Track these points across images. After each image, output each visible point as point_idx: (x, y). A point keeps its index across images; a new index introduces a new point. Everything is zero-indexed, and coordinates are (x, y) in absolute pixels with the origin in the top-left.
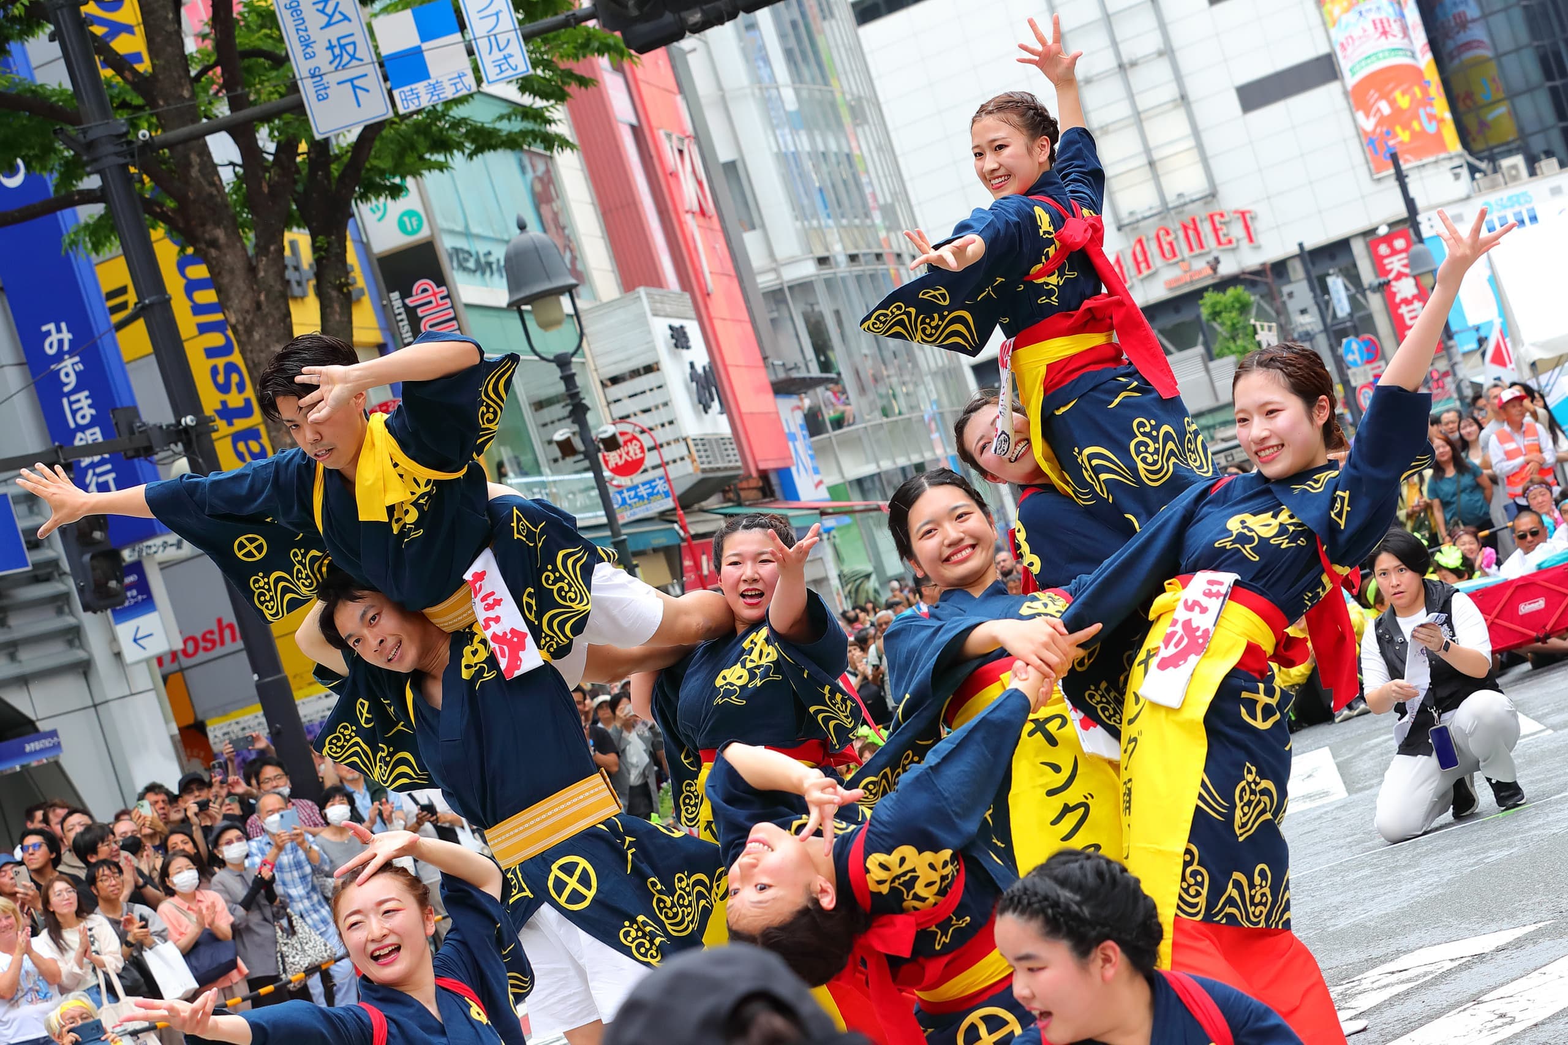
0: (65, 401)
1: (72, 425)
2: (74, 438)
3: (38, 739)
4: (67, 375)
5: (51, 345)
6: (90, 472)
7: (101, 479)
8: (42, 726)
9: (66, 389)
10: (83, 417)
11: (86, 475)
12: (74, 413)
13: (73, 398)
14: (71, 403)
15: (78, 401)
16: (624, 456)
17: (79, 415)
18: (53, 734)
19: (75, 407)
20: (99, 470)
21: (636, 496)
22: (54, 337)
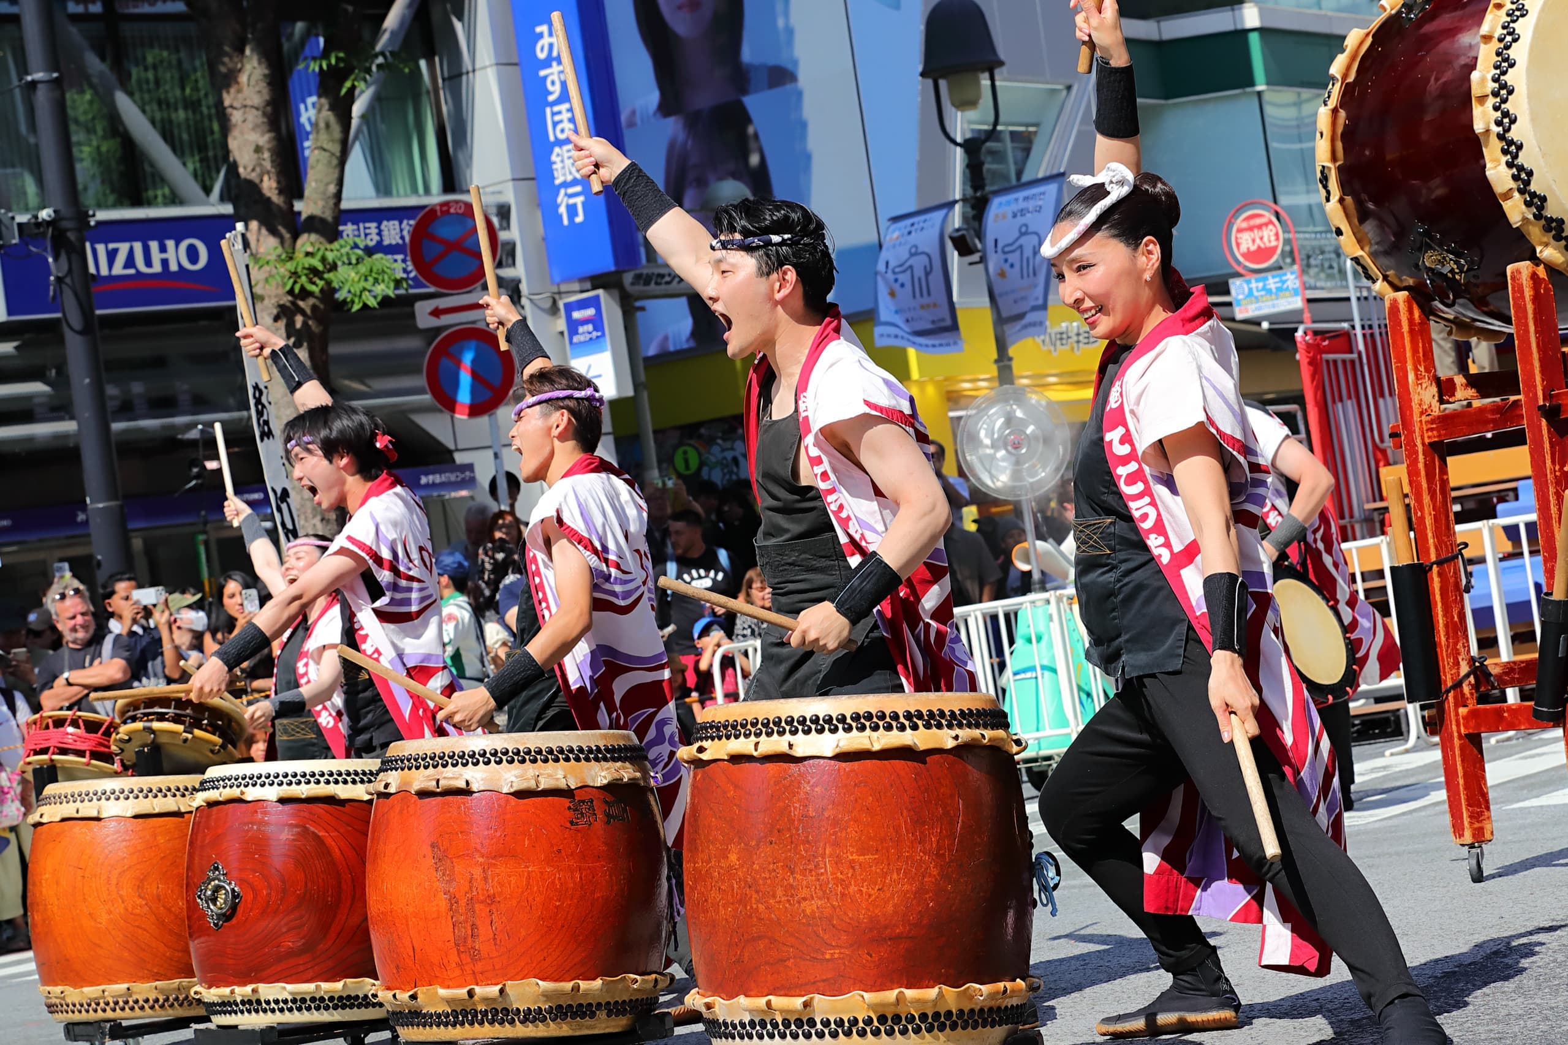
0: (548, 110)
1: (552, 138)
2: (551, 152)
3: (452, 471)
4: (553, 83)
5: (542, 49)
6: (562, 192)
7: (572, 201)
8: (460, 458)
9: (551, 98)
10: (562, 131)
11: (558, 194)
12: (555, 124)
13: (556, 109)
14: (553, 114)
15: (559, 113)
16: (1258, 241)
17: (559, 127)
18: (470, 467)
19: (557, 118)
20: (571, 191)
21: (1264, 288)
22: (545, 41)
